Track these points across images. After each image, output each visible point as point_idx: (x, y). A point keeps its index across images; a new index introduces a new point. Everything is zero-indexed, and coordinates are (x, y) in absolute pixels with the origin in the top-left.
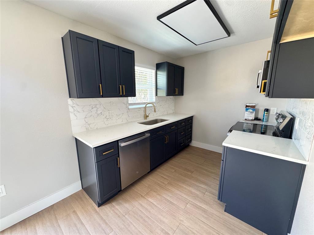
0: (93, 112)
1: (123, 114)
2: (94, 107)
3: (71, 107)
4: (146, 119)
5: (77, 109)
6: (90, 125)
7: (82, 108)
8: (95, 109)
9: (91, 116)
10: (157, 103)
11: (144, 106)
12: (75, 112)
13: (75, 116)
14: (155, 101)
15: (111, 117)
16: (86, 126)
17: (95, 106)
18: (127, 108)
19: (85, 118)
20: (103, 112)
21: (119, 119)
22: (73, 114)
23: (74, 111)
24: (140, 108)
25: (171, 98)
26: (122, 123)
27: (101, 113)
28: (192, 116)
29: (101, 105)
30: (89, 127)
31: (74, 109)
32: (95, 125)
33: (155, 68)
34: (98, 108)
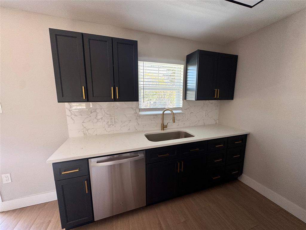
0: (91, 116)
1: (130, 121)
2: (94, 112)
3: (68, 110)
4: (163, 130)
5: (74, 113)
6: (89, 131)
7: (80, 113)
8: (94, 114)
9: (89, 121)
10: (186, 110)
11: (161, 112)
12: (73, 116)
13: (72, 120)
14: (181, 107)
15: (114, 123)
16: (84, 131)
17: (95, 110)
18: (136, 114)
19: (83, 122)
20: (103, 118)
21: (124, 126)
22: (70, 117)
23: (71, 115)
24: (156, 115)
25: (212, 103)
26: (129, 131)
27: (102, 118)
28: (247, 134)
29: (103, 109)
30: (87, 132)
31: (71, 113)
32: (94, 131)
33: (185, 62)
34: (98, 113)
